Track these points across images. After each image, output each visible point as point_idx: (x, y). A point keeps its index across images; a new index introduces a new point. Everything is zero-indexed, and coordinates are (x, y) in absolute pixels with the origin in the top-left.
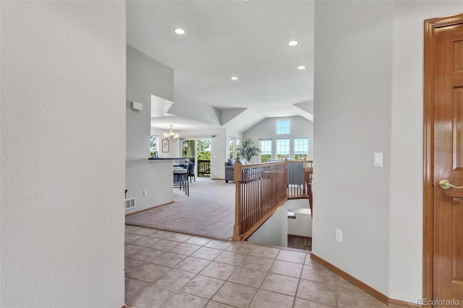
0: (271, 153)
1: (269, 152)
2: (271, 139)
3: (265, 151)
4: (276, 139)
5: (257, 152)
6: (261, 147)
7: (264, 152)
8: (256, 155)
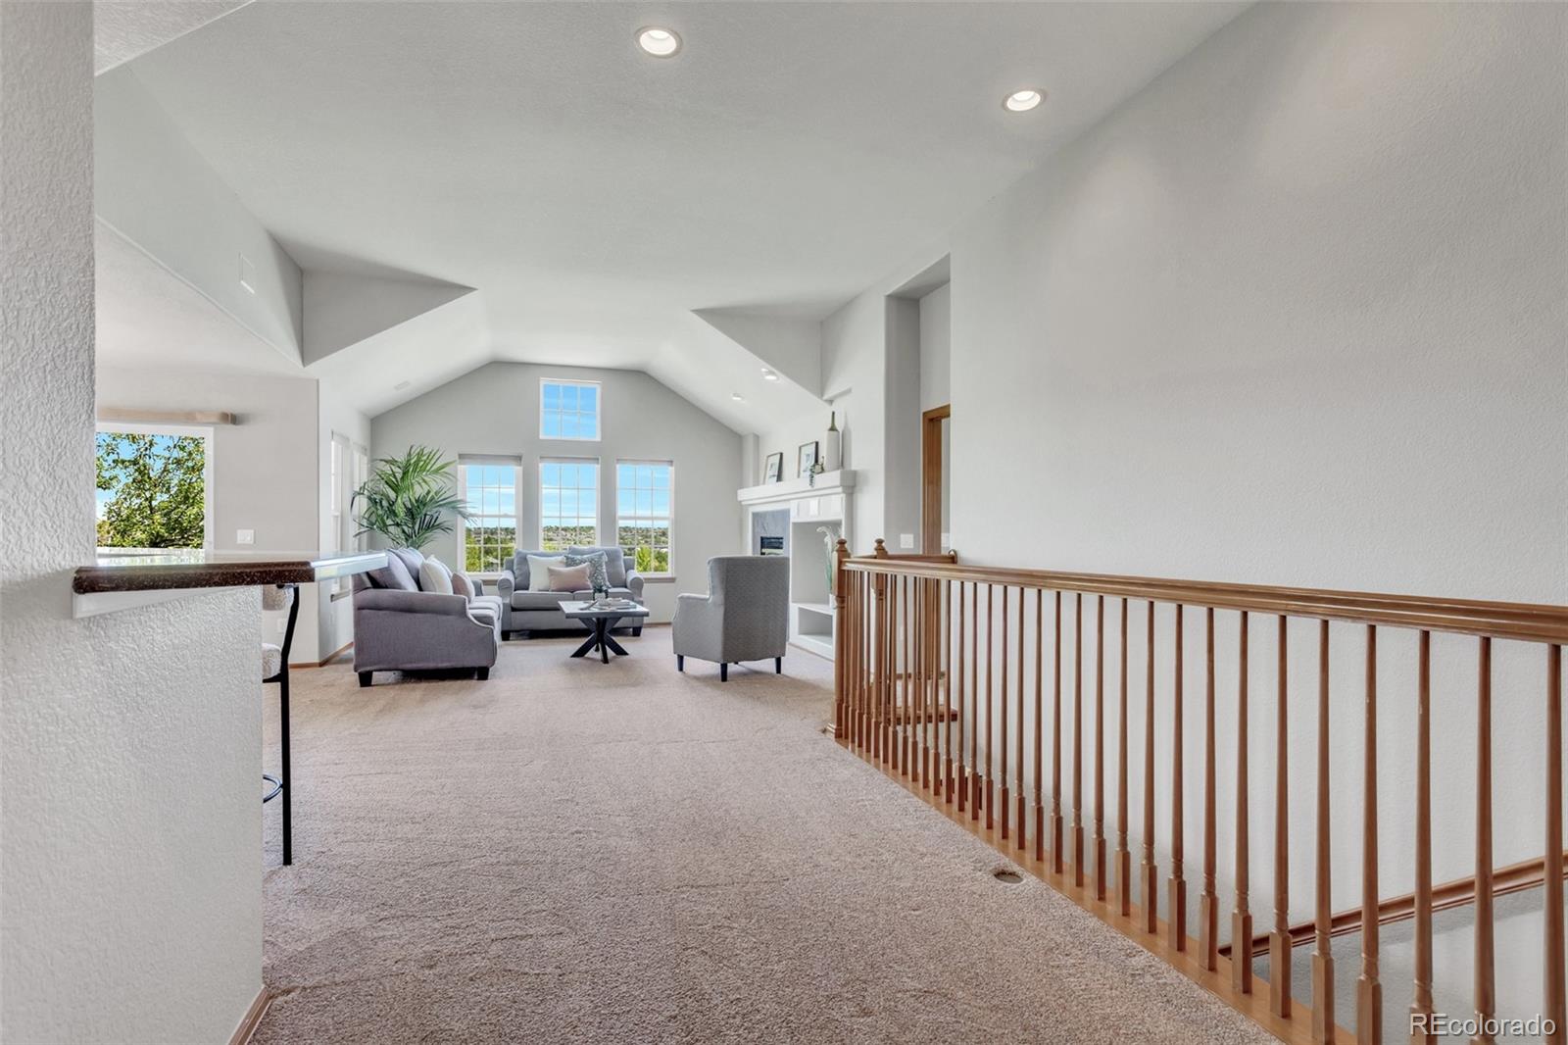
0: (518, 522)
1: (506, 516)
2: (518, 459)
3: (485, 513)
4: (541, 458)
5: (444, 516)
6: (465, 493)
7: (483, 516)
8: (446, 529)
